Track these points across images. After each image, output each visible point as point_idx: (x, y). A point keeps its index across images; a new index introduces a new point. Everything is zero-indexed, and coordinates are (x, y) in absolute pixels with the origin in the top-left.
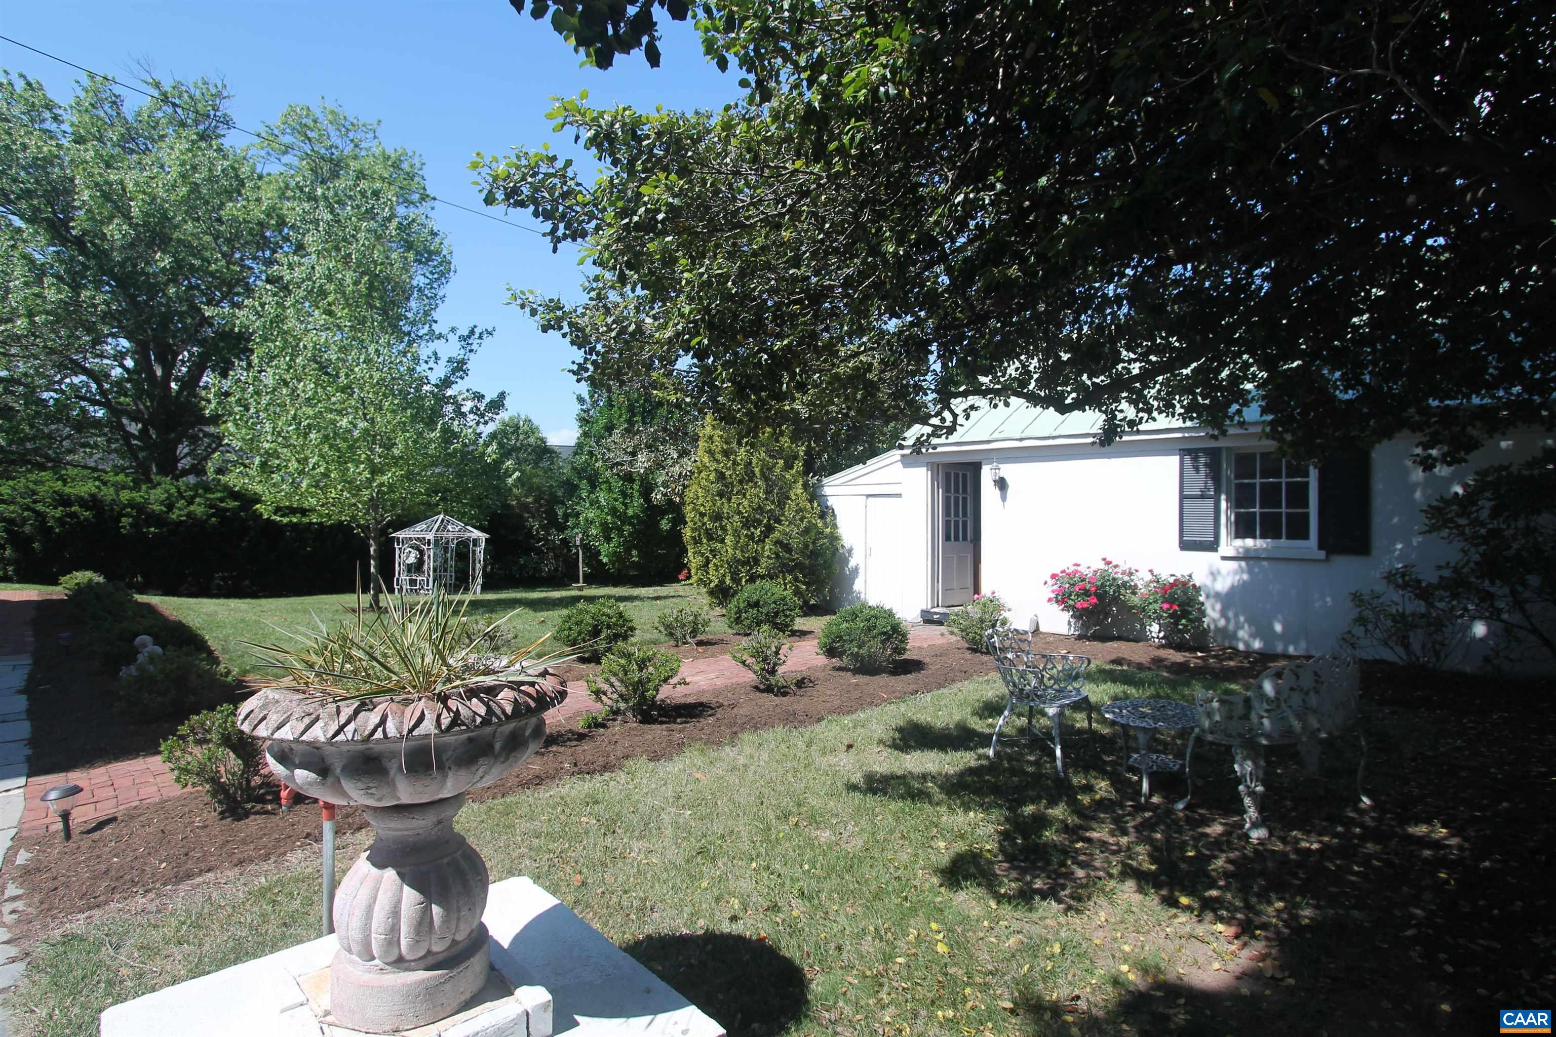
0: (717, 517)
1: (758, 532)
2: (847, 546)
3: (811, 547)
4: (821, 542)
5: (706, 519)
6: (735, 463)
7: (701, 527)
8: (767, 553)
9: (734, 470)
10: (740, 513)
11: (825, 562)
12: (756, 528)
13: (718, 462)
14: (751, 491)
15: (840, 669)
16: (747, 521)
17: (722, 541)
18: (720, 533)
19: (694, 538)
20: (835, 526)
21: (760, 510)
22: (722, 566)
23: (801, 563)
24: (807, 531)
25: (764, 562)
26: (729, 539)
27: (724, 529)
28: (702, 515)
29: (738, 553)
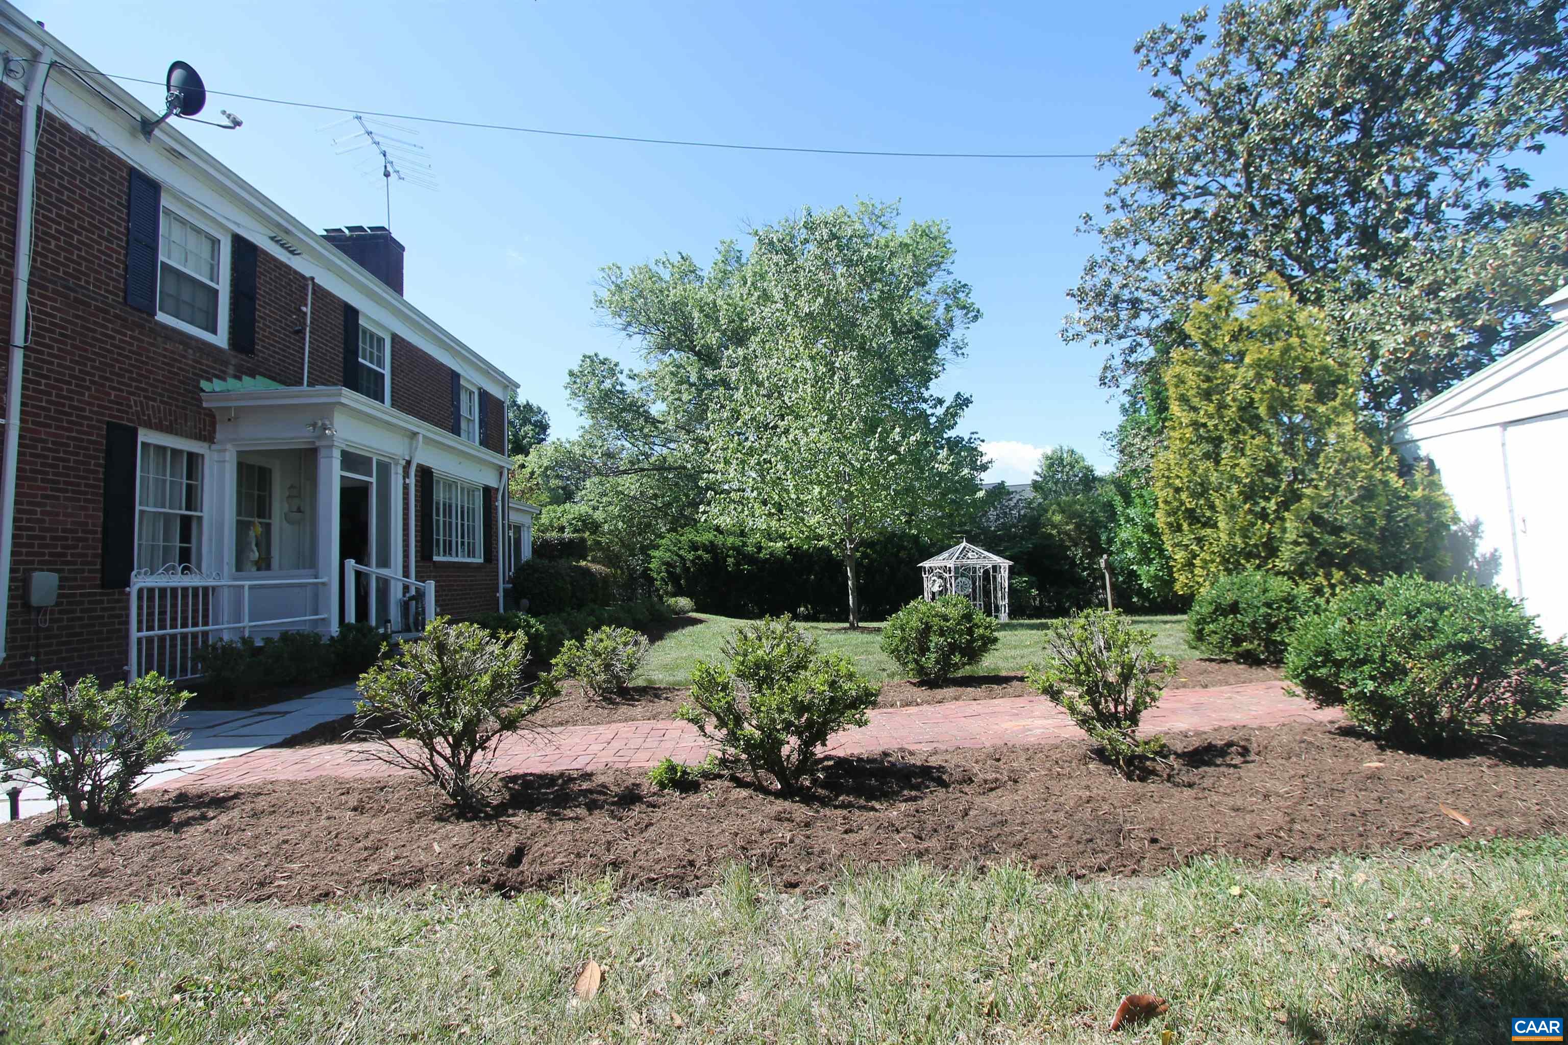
0: (1202, 490)
1: (1272, 505)
2: (1467, 516)
3: (1380, 523)
4: (1404, 512)
5: (1184, 496)
6: (1222, 406)
7: (1178, 509)
8: (1290, 536)
9: (1221, 417)
10: (1236, 480)
11: (1415, 546)
12: (1268, 499)
13: (1195, 409)
14: (1254, 443)
15: (1346, 732)
16: (1252, 489)
17: (1215, 526)
18: (1208, 514)
19: (1170, 525)
20: (1434, 485)
21: (1272, 469)
22: (1213, 561)
23: (1360, 550)
24: (1368, 494)
25: (1286, 552)
26: (1223, 522)
27: (1212, 507)
28: (1178, 490)
29: (1238, 540)
